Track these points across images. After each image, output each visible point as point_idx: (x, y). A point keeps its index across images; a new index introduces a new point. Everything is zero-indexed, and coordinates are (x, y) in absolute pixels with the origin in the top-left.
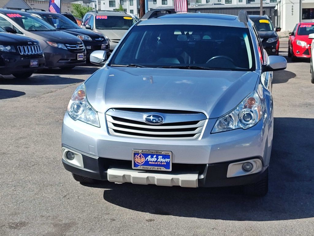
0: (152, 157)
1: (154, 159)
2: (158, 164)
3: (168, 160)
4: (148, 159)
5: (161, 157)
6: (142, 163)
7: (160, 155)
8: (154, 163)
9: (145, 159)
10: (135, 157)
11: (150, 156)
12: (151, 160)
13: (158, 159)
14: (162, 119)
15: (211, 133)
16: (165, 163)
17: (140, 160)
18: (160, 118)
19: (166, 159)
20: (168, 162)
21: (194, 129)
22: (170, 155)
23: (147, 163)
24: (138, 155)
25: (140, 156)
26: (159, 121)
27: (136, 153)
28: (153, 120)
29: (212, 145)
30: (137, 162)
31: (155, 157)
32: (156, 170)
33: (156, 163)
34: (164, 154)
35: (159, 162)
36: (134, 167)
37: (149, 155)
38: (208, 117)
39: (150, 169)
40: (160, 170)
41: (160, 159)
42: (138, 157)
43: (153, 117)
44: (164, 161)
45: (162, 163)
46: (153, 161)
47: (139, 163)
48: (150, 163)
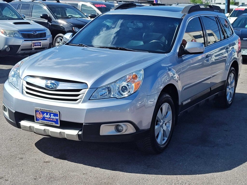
0: (47, 114)
1: (48, 116)
2: (51, 120)
3: (57, 117)
4: (44, 116)
5: (53, 115)
6: (41, 118)
7: (52, 114)
8: (48, 119)
9: (43, 116)
10: (36, 114)
11: (46, 114)
12: (47, 117)
13: (50, 116)
14: (56, 86)
15: (89, 100)
16: (55, 120)
17: (40, 116)
18: (55, 85)
19: (56, 117)
20: (57, 119)
21: (77, 95)
22: (58, 114)
23: (44, 119)
24: (38, 112)
25: (39, 113)
26: (54, 88)
27: (36, 110)
28: (50, 86)
29: (87, 109)
30: (38, 117)
31: (49, 115)
32: (50, 124)
33: (50, 119)
34: (54, 113)
35: (51, 118)
36: (36, 120)
37: (45, 112)
38: (89, 87)
39: (46, 124)
40: (52, 125)
41: (52, 117)
42: (38, 114)
43: (50, 84)
44: (55, 118)
45: (54, 120)
46: (48, 118)
47: (39, 118)
48: (46, 118)
